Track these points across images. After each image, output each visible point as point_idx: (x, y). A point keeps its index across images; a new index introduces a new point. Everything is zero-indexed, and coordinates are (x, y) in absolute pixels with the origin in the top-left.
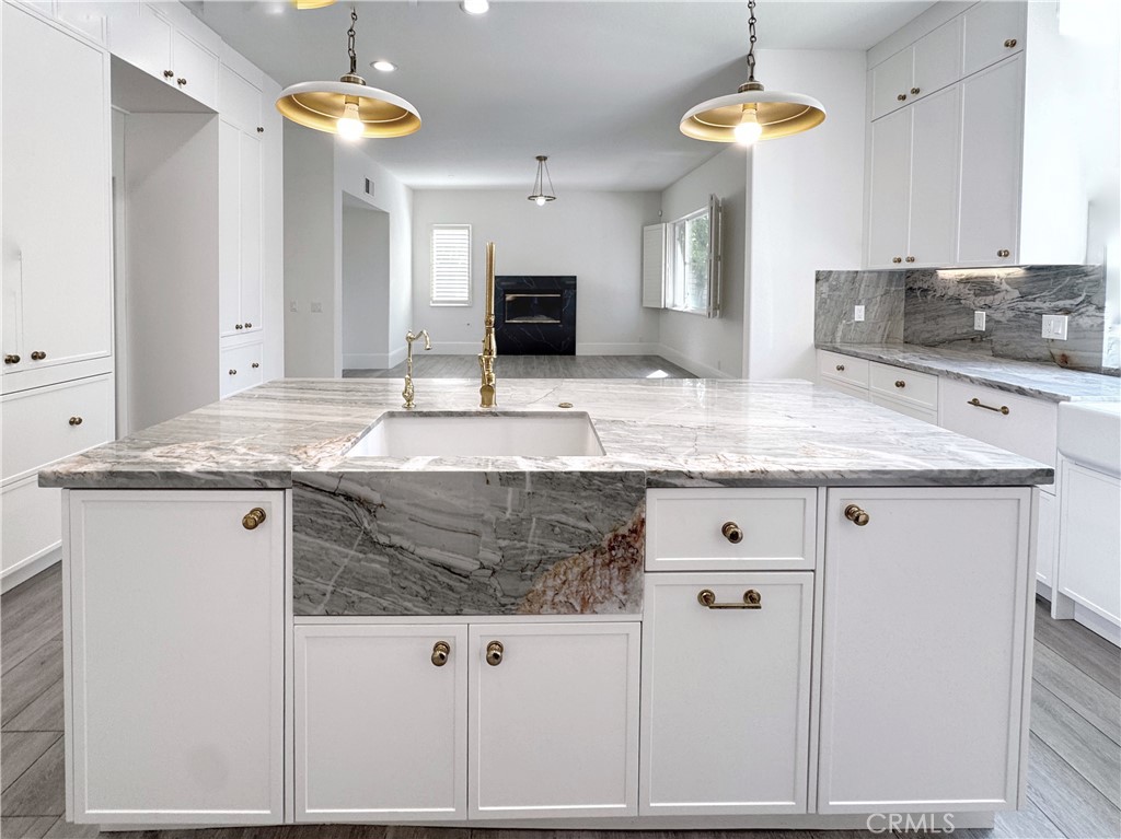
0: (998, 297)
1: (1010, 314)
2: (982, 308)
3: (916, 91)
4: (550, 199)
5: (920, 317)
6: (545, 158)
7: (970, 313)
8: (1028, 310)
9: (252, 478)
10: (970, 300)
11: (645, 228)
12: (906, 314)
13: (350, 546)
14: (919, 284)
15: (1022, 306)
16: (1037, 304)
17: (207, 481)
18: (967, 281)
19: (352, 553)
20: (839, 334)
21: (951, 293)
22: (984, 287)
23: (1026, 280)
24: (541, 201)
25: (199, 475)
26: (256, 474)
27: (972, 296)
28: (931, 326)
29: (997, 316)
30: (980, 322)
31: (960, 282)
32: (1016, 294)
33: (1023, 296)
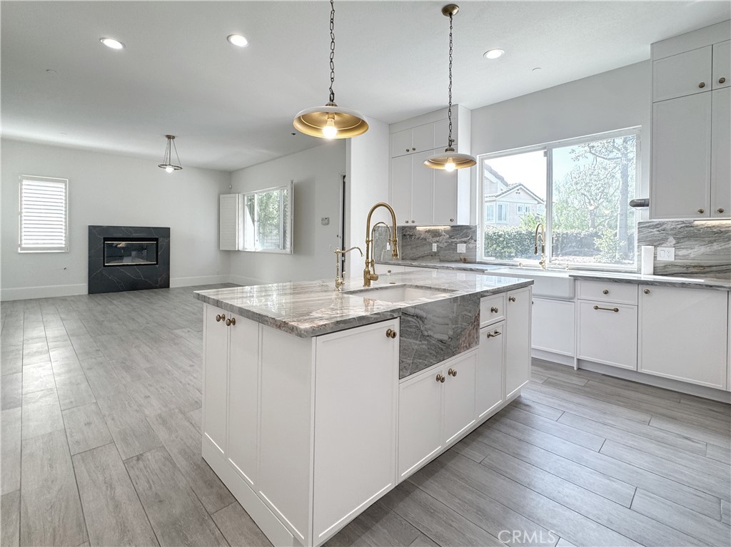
0: (441, 237)
1: (446, 244)
2: (435, 242)
3: (414, 149)
4: (177, 168)
5: (409, 247)
6: (174, 137)
7: (431, 245)
8: (452, 242)
9: (389, 314)
10: (430, 239)
11: (221, 196)
12: (402, 246)
13: (417, 340)
14: (408, 233)
15: (450, 241)
16: (455, 240)
17: (375, 318)
18: (428, 231)
19: (418, 342)
20: (382, 256)
21: (422, 237)
22: (436, 234)
23: (452, 231)
24: (169, 170)
25: (372, 316)
26: (391, 311)
27: (431, 238)
28: (414, 250)
29: (441, 245)
30: (435, 248)
31: (426, 232)
32: (448, 236)
33: (450, 237)
